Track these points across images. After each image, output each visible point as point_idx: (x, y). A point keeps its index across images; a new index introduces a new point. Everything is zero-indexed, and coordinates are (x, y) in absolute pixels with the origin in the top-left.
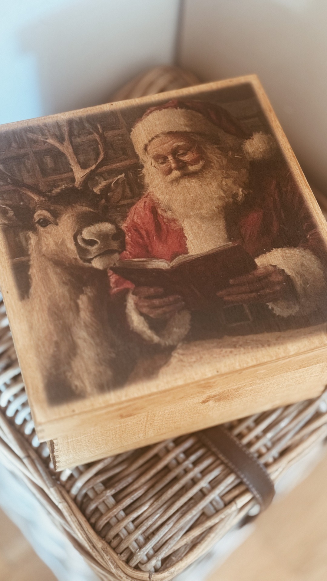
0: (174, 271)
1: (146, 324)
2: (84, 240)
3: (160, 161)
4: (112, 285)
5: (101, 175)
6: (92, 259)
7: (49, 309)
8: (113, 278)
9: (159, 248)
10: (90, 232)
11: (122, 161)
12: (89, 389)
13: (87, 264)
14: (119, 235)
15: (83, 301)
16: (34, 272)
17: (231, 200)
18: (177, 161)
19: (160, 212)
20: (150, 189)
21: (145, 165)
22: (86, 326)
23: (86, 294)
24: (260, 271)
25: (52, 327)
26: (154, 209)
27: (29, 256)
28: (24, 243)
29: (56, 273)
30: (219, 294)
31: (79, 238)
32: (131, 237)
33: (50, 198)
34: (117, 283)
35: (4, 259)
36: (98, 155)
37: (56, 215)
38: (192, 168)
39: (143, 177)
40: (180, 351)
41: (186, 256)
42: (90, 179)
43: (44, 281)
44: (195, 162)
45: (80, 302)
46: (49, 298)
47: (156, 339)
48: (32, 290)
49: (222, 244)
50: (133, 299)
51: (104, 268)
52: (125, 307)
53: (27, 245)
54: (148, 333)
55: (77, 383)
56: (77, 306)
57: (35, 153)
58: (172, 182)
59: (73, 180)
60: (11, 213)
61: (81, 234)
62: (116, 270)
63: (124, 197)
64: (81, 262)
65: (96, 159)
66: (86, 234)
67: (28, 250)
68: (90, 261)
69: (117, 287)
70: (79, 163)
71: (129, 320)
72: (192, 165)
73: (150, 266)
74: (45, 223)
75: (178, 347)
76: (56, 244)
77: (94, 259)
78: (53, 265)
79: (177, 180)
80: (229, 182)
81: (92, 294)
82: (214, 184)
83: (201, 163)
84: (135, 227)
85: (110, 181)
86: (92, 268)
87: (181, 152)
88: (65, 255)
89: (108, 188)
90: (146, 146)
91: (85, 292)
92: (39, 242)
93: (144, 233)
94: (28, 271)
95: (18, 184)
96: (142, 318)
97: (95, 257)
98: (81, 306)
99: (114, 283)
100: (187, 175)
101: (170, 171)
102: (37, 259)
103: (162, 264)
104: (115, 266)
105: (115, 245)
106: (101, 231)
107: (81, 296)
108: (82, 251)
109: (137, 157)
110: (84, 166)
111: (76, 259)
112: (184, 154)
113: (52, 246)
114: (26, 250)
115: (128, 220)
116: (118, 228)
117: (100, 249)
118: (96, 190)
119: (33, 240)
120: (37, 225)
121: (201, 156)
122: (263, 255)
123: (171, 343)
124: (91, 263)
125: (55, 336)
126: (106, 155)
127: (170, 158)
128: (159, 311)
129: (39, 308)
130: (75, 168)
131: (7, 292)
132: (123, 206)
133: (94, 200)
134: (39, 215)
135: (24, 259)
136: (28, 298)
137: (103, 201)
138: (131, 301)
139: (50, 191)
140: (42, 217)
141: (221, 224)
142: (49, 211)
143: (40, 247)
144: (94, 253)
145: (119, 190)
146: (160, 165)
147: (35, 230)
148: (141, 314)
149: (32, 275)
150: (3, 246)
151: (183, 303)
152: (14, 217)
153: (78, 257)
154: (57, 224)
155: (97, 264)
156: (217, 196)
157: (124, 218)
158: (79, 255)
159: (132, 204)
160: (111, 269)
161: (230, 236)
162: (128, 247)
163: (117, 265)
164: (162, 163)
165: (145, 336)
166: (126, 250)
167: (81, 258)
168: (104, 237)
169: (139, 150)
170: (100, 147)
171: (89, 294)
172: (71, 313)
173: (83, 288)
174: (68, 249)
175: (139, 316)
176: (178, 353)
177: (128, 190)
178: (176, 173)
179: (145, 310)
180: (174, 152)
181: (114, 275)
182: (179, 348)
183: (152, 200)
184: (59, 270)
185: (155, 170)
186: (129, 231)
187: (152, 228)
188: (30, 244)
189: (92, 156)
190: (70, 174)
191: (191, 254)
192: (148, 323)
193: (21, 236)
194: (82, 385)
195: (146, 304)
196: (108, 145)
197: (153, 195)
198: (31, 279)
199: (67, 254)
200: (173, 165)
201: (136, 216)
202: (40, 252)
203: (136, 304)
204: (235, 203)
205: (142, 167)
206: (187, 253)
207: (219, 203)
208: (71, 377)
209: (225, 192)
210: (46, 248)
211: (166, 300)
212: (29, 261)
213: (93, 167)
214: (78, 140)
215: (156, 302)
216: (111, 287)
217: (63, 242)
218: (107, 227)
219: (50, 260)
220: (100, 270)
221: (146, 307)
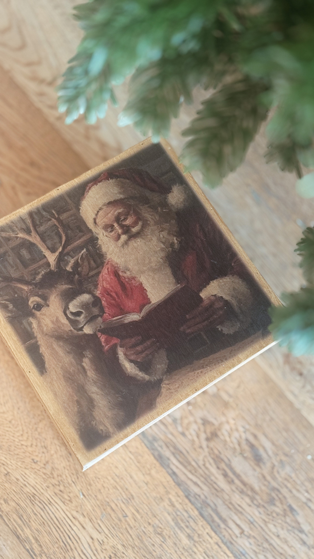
0: (145, 319)
1: (137, 368)
2: (72, 313)
3: (109, 230)
4: (103, 344)
5: (68, 254)
6: (83, 327)
7: (64, 376)
8: (103, 339)
9: (130, 304)
10: (74, 305)
11: (80, 238)
12: (111, 430)
13: (80, 332)
14: (96, 302)
15: (86, 363)
16: (43, 350)
17: (170, 249)
18: (122, 226)
19: (121, 274)
20: (109, 257)
21: (99, 237)
22: (95, 383)
23: (87, 357)
24: (206, 302)
25: (70, 390)
26: (116, 273)
27: (36, 338)
28: (29, 329)
29: (60, 346)
30: (182, 329)
31: (68, 312)
32: (106, 301)
33: (36, 285)
34: (107, 342)
35: (18, 346)
36: (60, 237)
37: (45, 298)
38: (134, 230)
39: (100, 248)
40: (167, 382)
41: (150, 305)
42: (60, 259)
43: (53, 355)
44: (135, 223)
45: (84, 364)
46: (61, 368)
47: (147, 377)
48: (47, 365)
49: (174, 288)
50: (122, 351)
51: (93, 332)
52: (117, 359)
53: (32, 329)
54: (141, 375)
55: (101, 428)
56: (83, 368)
57: (12, 249)
58: (123, 246)
59: (48, 264)
60: (11, 306)
61: (69, 308)
62: (103, 331)
63: (91, 269)
64: (75, 332)
65: (61, 242)
66: (73, 307)
67: (33, 333)
68: (81, 329)
69: (107, 344)
70: (48, 248)
71: (124, 368)
72: (134, 227)
73: (126, 321)
74: (38, 307)
75: (164, 379)
76: (53, 322)
77: (85, 327)
78: (56, 340)
79: (126, 243)
80: (164, 234)
81: (91, 355)
82: (155, 239)
83: (140, 223)
84: (106, 292)
85: (76, 257)
86: (85, 335)
87: (122, 218)
88: (62, 330)
89: (76, 265)
90: (95, 220)
91: (86, 356)
92: (39, 325)
93: (114, 294)
94: (39, 350)
95: (8, 279)
96: (133, 364)
97: (85, 325)
98: (86, 367)
99: (104, 343)
100: (132, 236)
101: (118, 237)
102: (43, 339)
103: (135, 317)
104: (101, 328)
105: (96, 311)
106: (82, 302)
107: (84, 360)
108: (74, 323)
109: (90, 231)
110: (53, 250)
111: (71, 330)
112: (125, 219)
113: (51, 325)
114: (32, 333)
115: (100, 288)
116: (94, 296)
117: (86, 317)
118: (69, 268)
119: (35, 325)
120: (33, 310)
121: (139, 218)
122: (205, 288)
123: (159, 378)
124: (83, 331)
125: (75, 396)
126: (67, 236)
127: (116, 225)
128: (143, 355)
129: (57, 378)
130: (47, 253)
131: (29, 372)
132: (92, 276)
133: (69, 277)
134: (32, 302)
135: (32, 341)
136: (46, 372)
137: (77, 276)
138: (121, 353)
139: (34, 279)
140: (35, 303)
141: (168, 271)
142: (39, 296)
143: (41, 328)
144: (83, 322)
145: (86, 263)
146: (110, 233)
147: (33, 315)
148: (131, 361)
149: (43, 352)
150: (14, 336)
151: (158, 344)
152: (14, 309)
153: (72, 329)
154: (48, 306)
155: (88, 330)
156: (159, 249)
157: (96, 286)
158: (73, 327)
159: (99, 272)
160: (99, 331)
161: (178, 281)
162: (106, 310)
163: (102, 327)
164: (111, 231)
165: (139, 378)
166: (106, 313)
167: (74, 329)
168: (85, 306)
169: (90, 224)
170: (60, 230)
171: (89, 356)
172: (81, 375)
173: (84, 353)
174: (62, 323)
175: (130, 363)
176: (165, 384)
177: (92, 262)
178: (124, 237)
179: (132, 357)
180: (118, 219)
181: (103, 336)
182: (165, 380)
183: (112, 265)
184: (61, 343)
185: (107, 239)
186: (104, 296)
187: (119, 289)
188: (34, 328)
189: (57, 240)
190: (45, 260)
191: (153, 302)
192: (138, 367)
193: (24, 323)
194: (105, 428)
195: (132, 352)
196: (66, 227)
197: (112, 261)
198: (44, 357)
199: (63, 328)
200: (120, 231)
201: (104, 283)
202: (43, 332)
203: (125, 354)
204: (174, 251)
205: (97, 239)
206: (150, 303)
207: (162, 254)
208: (96, 424)
209: (164, 243)
210: (47, 328)
211: (145, 344)
212: (37, 342)
213: (60, 249)
214: (42, 229)
215: (139, 348)
216: (103, 346)
217: (57, 320)
218: (85, 297)
219: (52, 336)
220: (91, 334)
221: (133, 354)
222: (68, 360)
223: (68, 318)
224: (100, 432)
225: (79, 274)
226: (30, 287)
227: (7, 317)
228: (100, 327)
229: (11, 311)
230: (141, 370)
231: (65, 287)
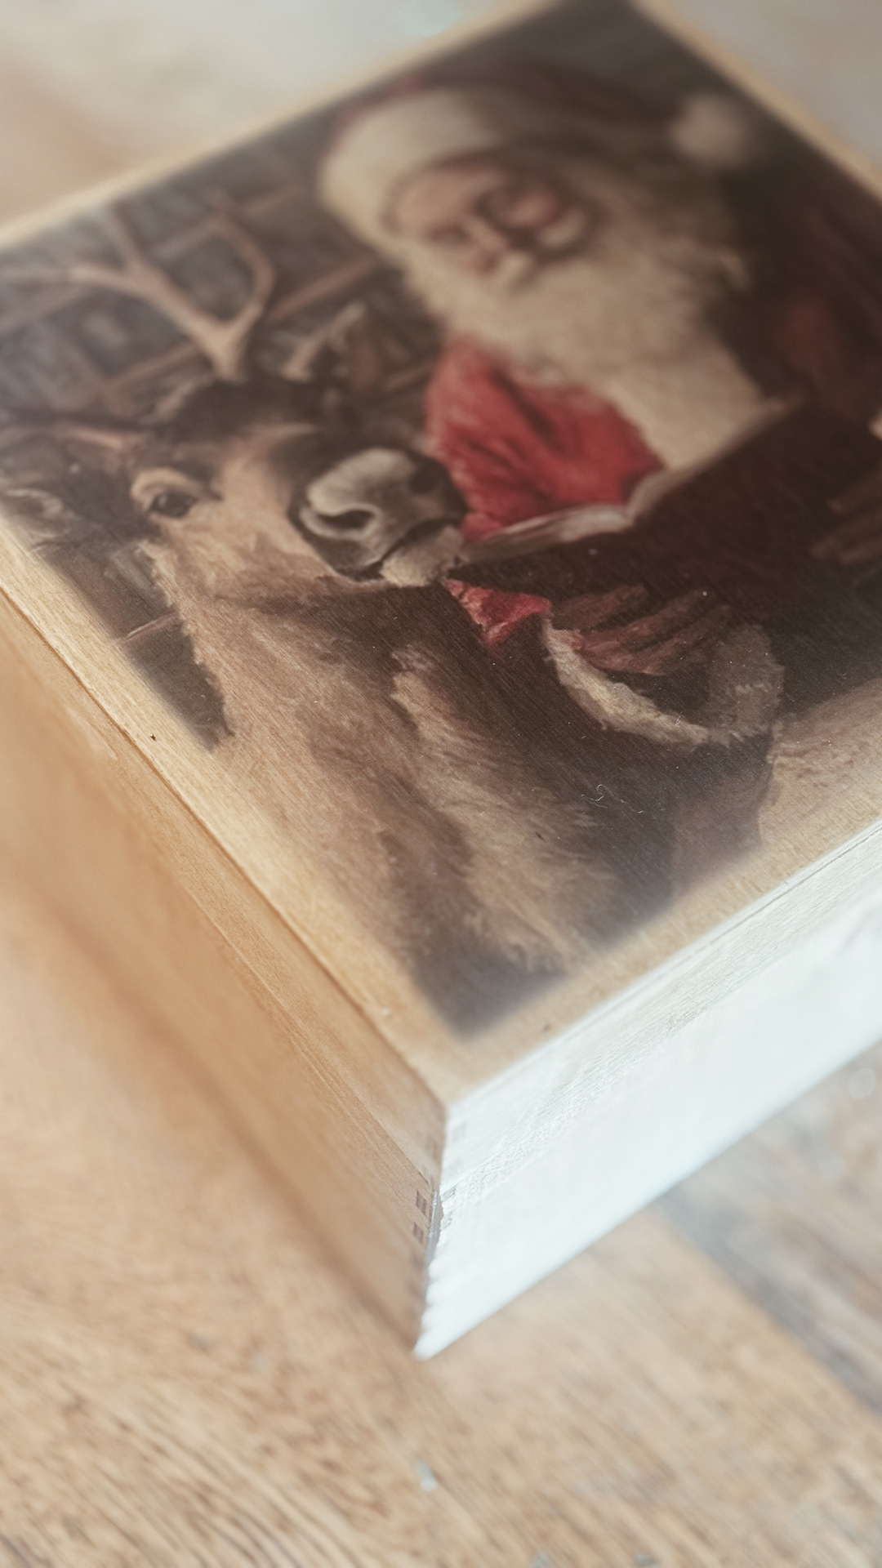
0: (646, 526)
1: (645, 702)
2: (327, 520)
3: (450, 241)
4: (478, 620)
5: (287, 324)
6: (379, 565)
7: (314, 748)
8: (473, 602)
9: (572, 475)
10: (331, 492)
11: (330, 272)
12: (561, 943)
13: (369, 583)
14: (428, 475)
15: (411, 692)
16: (208, 652)
18: (502, 228)
19: (519, 378)
21: (408, 266)
22: (460, 764)
23: (412, 670)
26: (498, 379)
27: (172, 611)
28: (139, 581)
29: (286, 637)
31: (306, 517)
32: (470, 470)
33: (160, 430)
34: (493, 611)
35: (96, 643)
36: (248, 273)
37: (204, 474)
38: (554, 237)
40: (792, 746)
42: (256, 343)
43: (256, 671)
44: (554, 218)
45: (401, 698)
46: (299, 716)
47: (697, 733)
48: (231, 708)
50: (566, 642)
51: (428, 579)
52: (550, 671)
53: (152, 582)
54: (665, 724)
55: (514, 937)
56: (400, 711)
57: (53, 318)
58: (516, 288)
59: (205, 362)
60: (54, 507)
61: (308, 504)
63: (389, 368)
64: (349, 583)
66: (326, 499)
67: (160, 595)
68: (374, 571)
69: (496, 621)
70: (200, 307)
71: (583, 704)
72: (550, 229)
74: (176, 504)
75: (777, 736)
76: (243, 553)
77: (387, 564)
78: (266, 617)
79: (528, 279)
81: (430, 663)
83: (576, 215)
84: (464, 440)
85: (324, 333)
86: (393, 590)
88: (286, 579)
89: (328, 358)
90: (388, 214)
91: (404, 667)
92: (185, 565)
93: (500, 448)
94: (191, 654)
95: (38, 416)
96: (622, 687)
97: (386, 556)
98: (413, 708)
99: (480, 615)
100: (551, 258)
101: (491, 263)
102: (205, 614)
103: (602, 520)
104: (461, 565)
105: (429, 506)
106: (365, 479)
107: (398, 680)
108: (336, 552)
111: (328, 579)
113: (235, 564)
114: (153, 596)
116: (414, 456)
117: (389, 530)
118: (296, 369)
119: (163, 563)
120: (155, 517)
121: (565, 200)
123: (751, 733)
124: (379, 577)
125: (376, 822)
126: (277, 266)
127: (475, 225)
128: (666, 650)
129: (282, 755)
131: (153, 738)
132: (399, 391)
133: (298, 401)
134: (148, 488)
135: (158, 625)
136: (231, 734)
137: (332, 396)
138: (562, 649)
139: (150, 410)
140: (158, 491)
142: (177, 466)
143: (195, 577)
144: (377, 546)
145: (369, 352)
147: (155, 534)
148: (614, 676)
149: (208, 663)
150: (72, 607)
151: (725, 608)
152: (70, 515)
153: (331, 571)
154: (217, 497)
155: (401, 573)
158: (331, 562)
160: (453, 574)
162: (475, 500)
163: (466, 559)
164: (457, 246)
165: (659, 736)
166: (474, 511)
167: (341, 571)
168: (382, 492)
169: (371, 229)
171: (421, 667)
172: (391, 740)
173: (394, 656)
174: (284, 556)
175: (609, 683)
176: (786, 754)
177: (393, 346)
178: (514, 264)
179: (617, 662)
180: (482, 207)
181: (472, 590)
182: (781, 740)
183: (481, 355)
184: (290, 627)
186: (454, 454)
187: (518, 427)
188: (159, 577)
189: (232, 281)
190: (188, 349)
191: (674, 465)
192: (648, 696)
193: (117, 561)
194: (534, 939)
195: (614, 643)
197: (476, 338)
198: (214, 677)
199: (291, 572)
200: (495, 243)
201: (453, 409)
202: (202, 590)
203: (582, 653)
208: (485, 925)
210: (218, 575)
211: (667, 612)
212: (178, 626)
213: (251, 312)
215: (642, 628)
216: (480, 626)
218: (378, 462)
219: (247, 603)
220: (418, 589)
221: (616, 650)
222: (323, 685)
223: (308, 536)
224: (513, 957)
225: (342, 385)
226: (135, 439)
227: (38, 545)
228: (457, 560)
229: (55, 524)
230: (662, 706)
231: (284, 431)
